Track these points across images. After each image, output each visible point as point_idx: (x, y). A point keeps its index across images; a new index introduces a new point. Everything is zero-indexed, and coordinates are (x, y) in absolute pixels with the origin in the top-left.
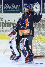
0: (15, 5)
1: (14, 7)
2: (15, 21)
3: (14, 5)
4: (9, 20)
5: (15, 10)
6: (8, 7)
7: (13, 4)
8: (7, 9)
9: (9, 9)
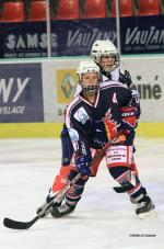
0: (157, 32)
1: (156, 38)
2: (156, 78)
3: (155, 31)
4: (139, 78)
5: (158, 47)
6: (137, 39)
7: (153, 28)
8: (135, 45)
9: (140, 44)
